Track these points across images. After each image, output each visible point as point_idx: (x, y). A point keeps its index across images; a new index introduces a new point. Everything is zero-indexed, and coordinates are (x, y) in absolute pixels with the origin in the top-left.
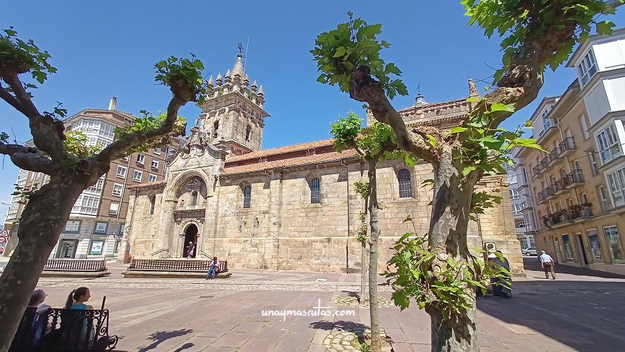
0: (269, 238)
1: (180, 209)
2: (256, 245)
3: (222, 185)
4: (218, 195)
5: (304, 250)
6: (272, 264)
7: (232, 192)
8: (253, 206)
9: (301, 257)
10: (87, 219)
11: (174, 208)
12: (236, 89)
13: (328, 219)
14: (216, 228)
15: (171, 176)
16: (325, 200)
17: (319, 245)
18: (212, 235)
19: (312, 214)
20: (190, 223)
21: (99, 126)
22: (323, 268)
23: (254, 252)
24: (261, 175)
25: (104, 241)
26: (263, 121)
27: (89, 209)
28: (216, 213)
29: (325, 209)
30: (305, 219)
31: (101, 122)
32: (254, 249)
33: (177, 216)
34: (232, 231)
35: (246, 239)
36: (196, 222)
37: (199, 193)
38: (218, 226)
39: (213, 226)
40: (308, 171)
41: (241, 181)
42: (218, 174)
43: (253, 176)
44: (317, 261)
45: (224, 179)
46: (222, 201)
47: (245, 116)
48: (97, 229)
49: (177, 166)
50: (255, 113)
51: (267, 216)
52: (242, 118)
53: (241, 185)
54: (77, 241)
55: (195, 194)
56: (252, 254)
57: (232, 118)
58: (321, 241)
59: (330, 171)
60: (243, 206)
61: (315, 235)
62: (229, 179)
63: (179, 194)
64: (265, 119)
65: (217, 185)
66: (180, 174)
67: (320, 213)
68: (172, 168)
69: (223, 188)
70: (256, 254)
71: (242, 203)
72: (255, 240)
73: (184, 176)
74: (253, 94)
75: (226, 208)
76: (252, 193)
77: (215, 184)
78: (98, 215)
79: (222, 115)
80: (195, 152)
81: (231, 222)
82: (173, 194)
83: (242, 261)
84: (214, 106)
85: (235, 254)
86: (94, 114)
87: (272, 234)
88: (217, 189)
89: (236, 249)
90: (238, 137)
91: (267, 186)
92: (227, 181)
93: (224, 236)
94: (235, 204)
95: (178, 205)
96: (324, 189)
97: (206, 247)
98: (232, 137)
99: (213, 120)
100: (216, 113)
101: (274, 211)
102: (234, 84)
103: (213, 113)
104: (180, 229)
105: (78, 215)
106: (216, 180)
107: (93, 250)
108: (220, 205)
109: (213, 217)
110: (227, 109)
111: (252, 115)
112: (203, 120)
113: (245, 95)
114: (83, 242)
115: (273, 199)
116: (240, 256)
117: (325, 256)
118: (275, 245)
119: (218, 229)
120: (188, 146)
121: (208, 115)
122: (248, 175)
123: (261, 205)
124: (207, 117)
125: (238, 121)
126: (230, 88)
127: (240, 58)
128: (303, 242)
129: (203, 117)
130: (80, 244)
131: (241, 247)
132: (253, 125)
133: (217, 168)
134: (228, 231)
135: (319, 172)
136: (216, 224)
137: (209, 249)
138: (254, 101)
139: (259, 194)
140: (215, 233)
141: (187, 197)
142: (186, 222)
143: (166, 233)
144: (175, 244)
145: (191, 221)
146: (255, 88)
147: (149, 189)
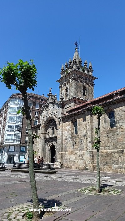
0: (87, 151)
1: (48, 137)
2: (81, 156)
3: (63, 122)
4: (62, 128)
5: (108, 158)
6: (90, 167)
7: (68, 125)
8: (79, 132)
9: (106, 163)
10: (17, 145)
11: (45, 136)
12: (74, 67)
13: (121, 137)
14: (62, 146)
15: (42, 120)
16: (118, 125)
17: (116, 155)
18: (60, 150)
19: (111, 135)
20: (52, 144)
21: (17, 101)
22: (120, 170)
23: (81, 159)
24: (81, 114)
25: (25, 155)
26: (93, 82)
27: (17, 140)
28: (62, 138)
29: (118, 130)
30: (107, 138)
31: (17, 99)
32: (81, 158)
33: (47, 141)
34: (70, 148)
35: (76, 152)
36: (54, 144)
37: (54, 127)
38: (63, 145)
39: (61, 145)
40: (106, 107)
41: (72, 118)
42: (61, 116)
43: (77, 115)
44: (117, 166)
45: (64, 119)
46: (64, 130)
47: (81, 82)
48: (21, 150)
49: (44, 115)
50: (87, 79)
51: (86, 137)
52: (79, 83)
53: (72, 121)
54: (14, 156)
55: (53, 129)
56: (80, 161)
57: (73, 84)
58: (118, 152)
59: (119, 105)
60: (74, 133)
61: (114, 148)
62: (66, 118)
63: (46, 129)
64: (94, 81)
65: (61, 122)
66: (46, 119)
67: (115, 134)
68: (42, 116)
69: (64, 124)
70: (82, 161)
71: (73, 131)
72: (81, 153)
73: (47, 120)
74: (85, 68)
75: (66, 135)
76: (78, 125)
77: (60, 122)
78: (21, 143)
79: (69, 84)
80: (51, 106)
81: (69, 143)
82: (44, 130)
83: (75, 165)
84: (65, 80)
85: (72, 161)
86: (16, 96)
87: (89, 148)
88: (61, 124)
89: (72, 158)
90: (78, 94)
91: (84, 120)
92: (66, 120)
93: (66, 151)
94: (70, 132)
95: (47, 135)
96: (117, 117)
97: (58, 157)
98: (75, 95)
99: (65, 87)
100: (66, 83)
101: (89, 135)
102: (73, 65)
103: (64, 84)
104: (48, 148)
105: (13, 143)
106: (60, 120)
107: (20, 160)
108: (63, 133)
109: (60, 140)
110: (71, 80)
111: (86, 80)
112: (61, 89)
113: (80, 70)
114: (16, 156)
115: (88, 127)
116: (75, 162)
117: (121, 162)
118: (91, 156)
119: (63, 147)
120: (48, 104)
121: (63, 86)
122: (75, 115)
123: (83, 131)
124: (62, 87)
125: (77, 85)
126: (71, 68)
127: (76, 49)
128: (107, 153)
129: (60, 87)
130: (15, 157)
131: (74, 157)
132: (87, 86)
133: (60, 113)
134: (68, 148)
135: (112, 106)
136: (62, 144)
137: (60, 158)
138: (86, 72)
139: (81, 125)
140: (62, 149)
141: (50, 130)
142: (51, 144)
143: (42, 150)
144: (47, 156)
145: (52, 143)
146: (86, 65)
147: (35, 128)
